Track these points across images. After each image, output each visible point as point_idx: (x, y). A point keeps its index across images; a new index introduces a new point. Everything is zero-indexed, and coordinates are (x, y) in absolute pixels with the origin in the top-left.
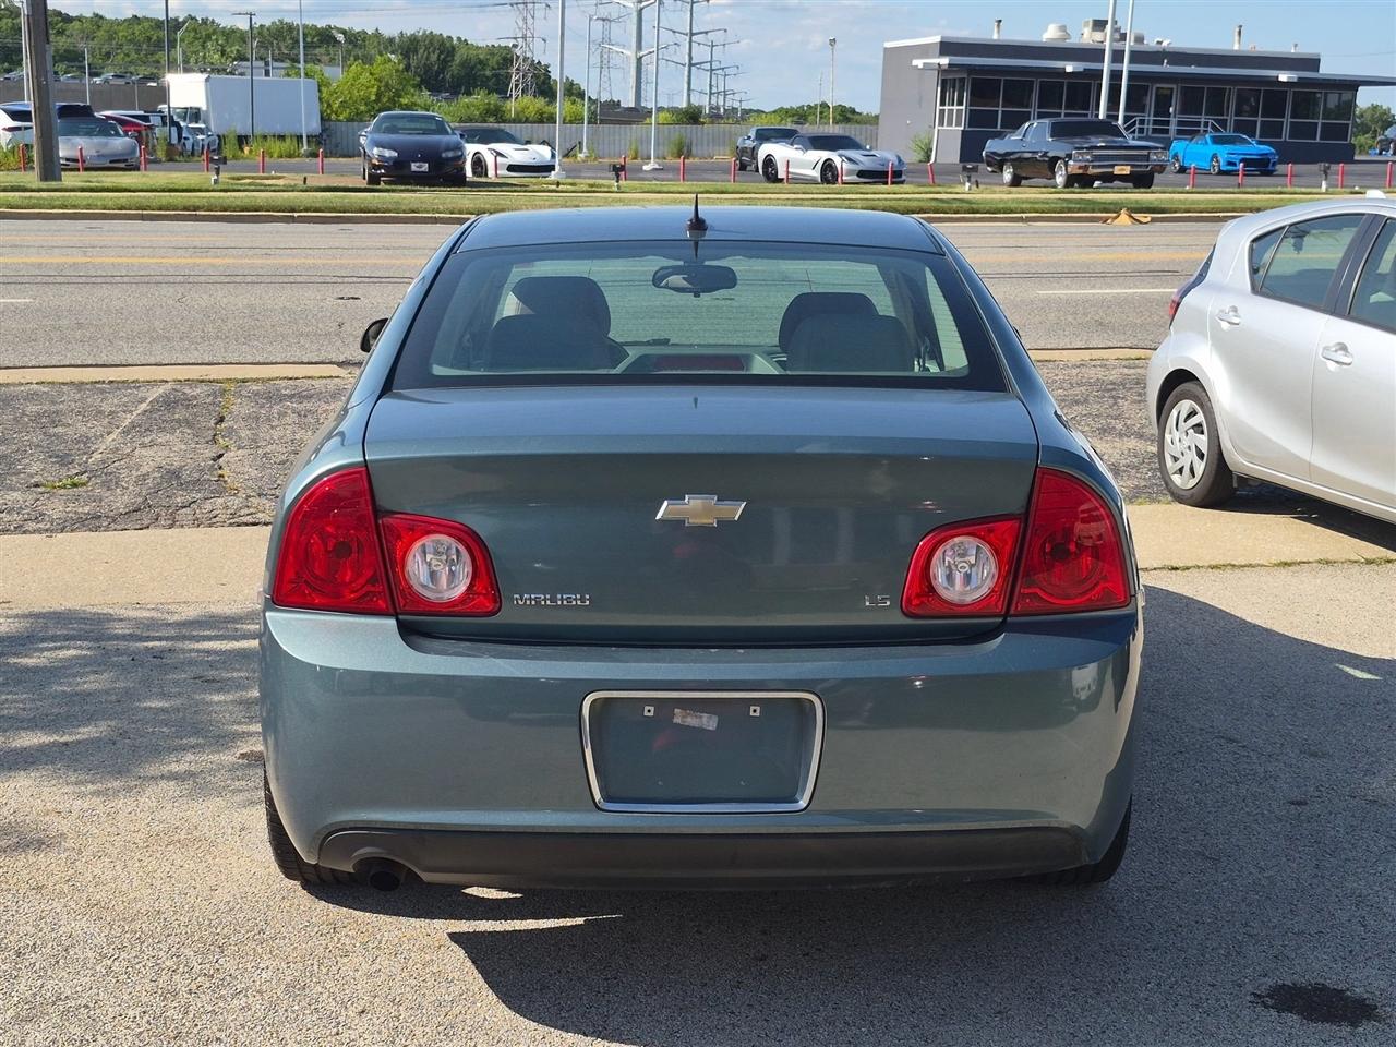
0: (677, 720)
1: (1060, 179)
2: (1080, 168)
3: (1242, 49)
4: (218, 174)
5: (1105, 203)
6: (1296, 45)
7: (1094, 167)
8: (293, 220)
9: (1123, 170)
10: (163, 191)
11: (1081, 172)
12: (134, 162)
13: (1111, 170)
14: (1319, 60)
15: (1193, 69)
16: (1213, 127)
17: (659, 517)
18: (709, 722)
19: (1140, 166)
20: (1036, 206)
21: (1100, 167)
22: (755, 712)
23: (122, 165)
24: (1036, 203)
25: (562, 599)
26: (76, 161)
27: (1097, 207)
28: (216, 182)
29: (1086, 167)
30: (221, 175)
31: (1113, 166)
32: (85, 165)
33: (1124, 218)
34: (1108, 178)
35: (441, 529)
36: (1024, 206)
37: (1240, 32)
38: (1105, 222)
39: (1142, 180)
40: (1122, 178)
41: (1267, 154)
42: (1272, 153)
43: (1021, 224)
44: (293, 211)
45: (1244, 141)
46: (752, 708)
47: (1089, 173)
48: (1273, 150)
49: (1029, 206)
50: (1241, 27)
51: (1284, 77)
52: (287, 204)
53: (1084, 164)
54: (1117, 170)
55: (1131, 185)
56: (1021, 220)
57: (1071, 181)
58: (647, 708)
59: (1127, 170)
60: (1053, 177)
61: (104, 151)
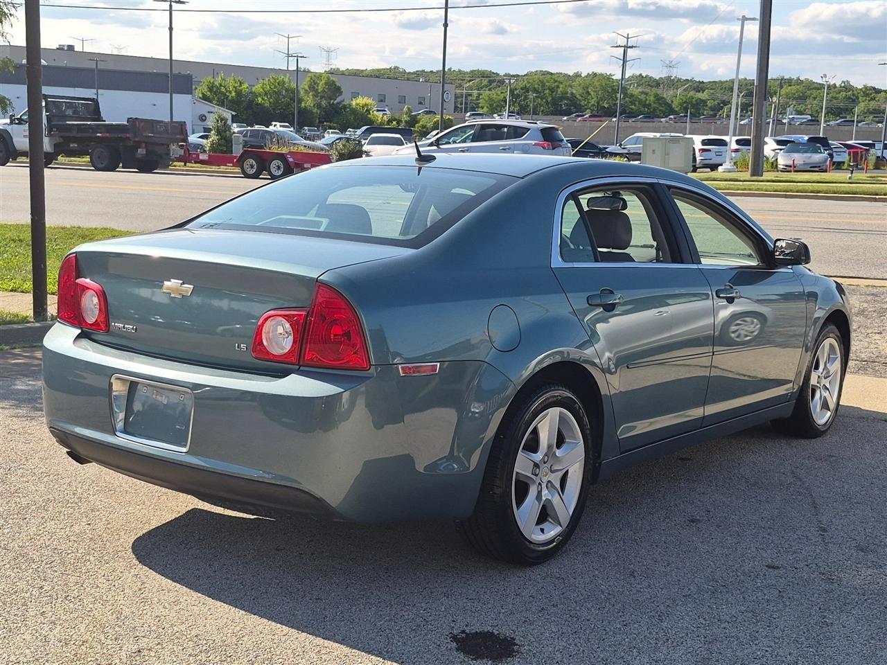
0: (154, 396)
4: (852, 173)
8: (875, 200)
10: (814, 182)
12: (824, 168)
23: (817, 169)
25: (127, 328)
26: (790, 166)
28: (850, 178)
30: (853, 174)
32: (795, 169)
44: (877, 195)
52: (873, 191)
61: (807, 161)
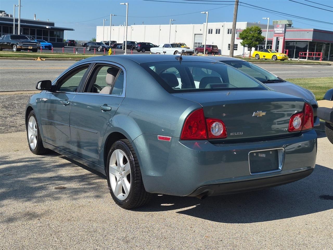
0: (259, 156)
1: (14, 49)
2: (20, 47)
3: (36, 20)
5: (33, 56)
6: (48, 20)
7: (23, 47)
9: (31, 48)
11: (20, 48)
13: (28, 48)
14: (54, 24)
15: (25, 24)
16: (32, 38)
17: (253, 116)
18: (264, 155)
19: (34, 47)
20: (17, 56)
21: (25, 47)
22: (271, 153)
24: (17, 55)
25: (238, 133)
27: (32, 56)
29: (22, 47)
31: (28, 47)
33: (39, 59)
34: (26, 50)
35: (217, 121)
36: (14, 56)
37: (35, 16)
38: (34, 60)
39: (34, 50)
40: (30, 50)
41: (50, 45)
42: (51, 45)
43: (14, 60)
45: (44, 42)
46: (270, 152)
47: (22, 48)
48: (52, 44)
49: (15, 56)
50: (35, 15)
51: (47, 27)
53: (21, 46)
54: (29, 48)
55: (32, 51)
56: (14, 59)
57: (18, 50)
58: (254, 154)
59: (32, 48)
60: (13, 48)
